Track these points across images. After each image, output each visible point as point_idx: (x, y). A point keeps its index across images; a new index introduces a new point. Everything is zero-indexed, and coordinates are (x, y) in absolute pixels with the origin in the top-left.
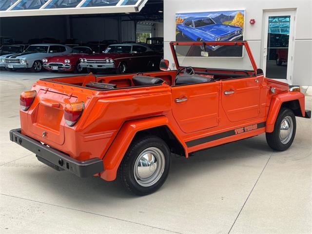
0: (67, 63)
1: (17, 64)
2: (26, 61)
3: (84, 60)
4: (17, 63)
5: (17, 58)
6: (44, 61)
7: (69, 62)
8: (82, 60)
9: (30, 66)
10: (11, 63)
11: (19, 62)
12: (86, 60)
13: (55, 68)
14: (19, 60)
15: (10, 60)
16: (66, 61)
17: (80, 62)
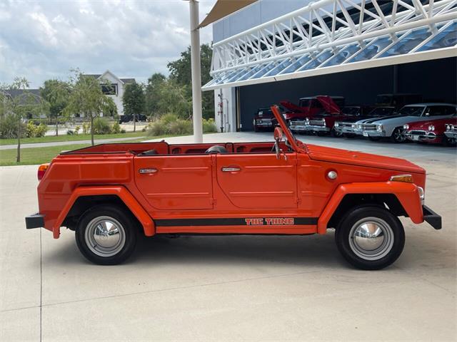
0: (431, 131)
1: (372, 131)
2: (382, 127)
3: (450, 126)
4: (372, 129)
5: (373, 123)
6: (405, 128)
7: (433, 129)
8: (448, 127)
9: (389, 134)
10: (366, 129)
11: (375, 129)
12: (453, 127)
13: (416, 138)
14: (375, 126)
15: (366, 126)
16: (430, 128)
17: (445, 130)
